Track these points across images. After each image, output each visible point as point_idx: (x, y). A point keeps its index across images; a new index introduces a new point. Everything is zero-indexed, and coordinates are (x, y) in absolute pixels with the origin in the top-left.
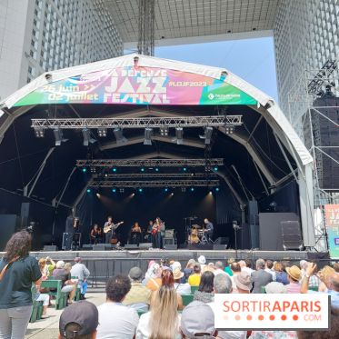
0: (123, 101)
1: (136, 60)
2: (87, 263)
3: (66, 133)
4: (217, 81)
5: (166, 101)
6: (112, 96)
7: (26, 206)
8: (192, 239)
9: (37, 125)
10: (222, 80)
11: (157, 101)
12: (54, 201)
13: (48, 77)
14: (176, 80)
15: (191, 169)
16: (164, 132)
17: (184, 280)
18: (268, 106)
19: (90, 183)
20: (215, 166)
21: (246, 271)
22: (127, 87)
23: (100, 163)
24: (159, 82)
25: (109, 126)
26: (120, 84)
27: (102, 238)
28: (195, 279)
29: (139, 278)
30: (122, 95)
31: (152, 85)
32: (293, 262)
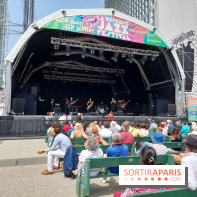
0: (108, 35)
5: (128, 39)
10: (153, 33)
11: (124, 38)
22: (109, 27)
30: (107, 32)
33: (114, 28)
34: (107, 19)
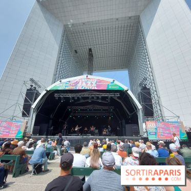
0: (83, 89)
1: (87, 76)
2: (69, 140)
3: (65, 98)
4: (111, 83)
5: (96, 88)
6: (79, 87)
7: (51, 121)
8: (104, 133)
9: (56, 95)
10: (113, 82)
11: (93, 88)
12: (60, 120)
13: (60, 81)
14: (99, 82)
15: (104, 110)
16: (95, 98)
17: (101, 147)
18: (127, 90)
19: (72, 114)
20: (112, 109)
21: (122, 144)
22: (84, 84)
23: (75, 107)
24: (94, 83)
25: (78, 96)
26: (82, 83)
27: (74, 132)
28: (105, 146)
29: (87, 146)
30: (83, 87)
31: (92, 84)
32: (137, 140)
33: (87, 84)
34: (83, 80)
